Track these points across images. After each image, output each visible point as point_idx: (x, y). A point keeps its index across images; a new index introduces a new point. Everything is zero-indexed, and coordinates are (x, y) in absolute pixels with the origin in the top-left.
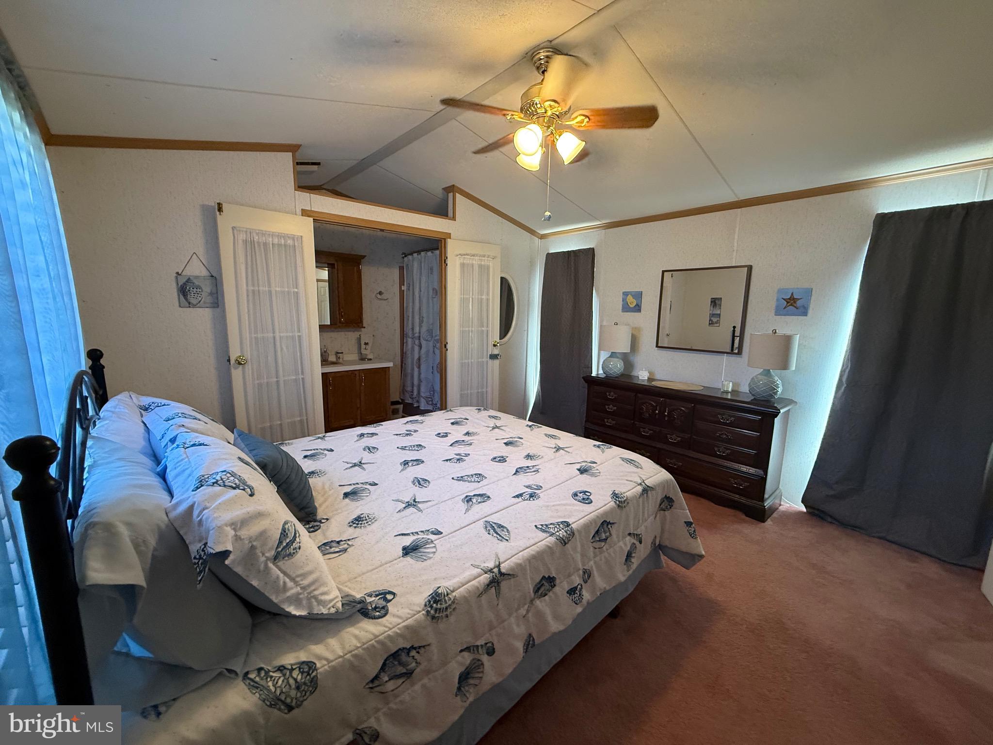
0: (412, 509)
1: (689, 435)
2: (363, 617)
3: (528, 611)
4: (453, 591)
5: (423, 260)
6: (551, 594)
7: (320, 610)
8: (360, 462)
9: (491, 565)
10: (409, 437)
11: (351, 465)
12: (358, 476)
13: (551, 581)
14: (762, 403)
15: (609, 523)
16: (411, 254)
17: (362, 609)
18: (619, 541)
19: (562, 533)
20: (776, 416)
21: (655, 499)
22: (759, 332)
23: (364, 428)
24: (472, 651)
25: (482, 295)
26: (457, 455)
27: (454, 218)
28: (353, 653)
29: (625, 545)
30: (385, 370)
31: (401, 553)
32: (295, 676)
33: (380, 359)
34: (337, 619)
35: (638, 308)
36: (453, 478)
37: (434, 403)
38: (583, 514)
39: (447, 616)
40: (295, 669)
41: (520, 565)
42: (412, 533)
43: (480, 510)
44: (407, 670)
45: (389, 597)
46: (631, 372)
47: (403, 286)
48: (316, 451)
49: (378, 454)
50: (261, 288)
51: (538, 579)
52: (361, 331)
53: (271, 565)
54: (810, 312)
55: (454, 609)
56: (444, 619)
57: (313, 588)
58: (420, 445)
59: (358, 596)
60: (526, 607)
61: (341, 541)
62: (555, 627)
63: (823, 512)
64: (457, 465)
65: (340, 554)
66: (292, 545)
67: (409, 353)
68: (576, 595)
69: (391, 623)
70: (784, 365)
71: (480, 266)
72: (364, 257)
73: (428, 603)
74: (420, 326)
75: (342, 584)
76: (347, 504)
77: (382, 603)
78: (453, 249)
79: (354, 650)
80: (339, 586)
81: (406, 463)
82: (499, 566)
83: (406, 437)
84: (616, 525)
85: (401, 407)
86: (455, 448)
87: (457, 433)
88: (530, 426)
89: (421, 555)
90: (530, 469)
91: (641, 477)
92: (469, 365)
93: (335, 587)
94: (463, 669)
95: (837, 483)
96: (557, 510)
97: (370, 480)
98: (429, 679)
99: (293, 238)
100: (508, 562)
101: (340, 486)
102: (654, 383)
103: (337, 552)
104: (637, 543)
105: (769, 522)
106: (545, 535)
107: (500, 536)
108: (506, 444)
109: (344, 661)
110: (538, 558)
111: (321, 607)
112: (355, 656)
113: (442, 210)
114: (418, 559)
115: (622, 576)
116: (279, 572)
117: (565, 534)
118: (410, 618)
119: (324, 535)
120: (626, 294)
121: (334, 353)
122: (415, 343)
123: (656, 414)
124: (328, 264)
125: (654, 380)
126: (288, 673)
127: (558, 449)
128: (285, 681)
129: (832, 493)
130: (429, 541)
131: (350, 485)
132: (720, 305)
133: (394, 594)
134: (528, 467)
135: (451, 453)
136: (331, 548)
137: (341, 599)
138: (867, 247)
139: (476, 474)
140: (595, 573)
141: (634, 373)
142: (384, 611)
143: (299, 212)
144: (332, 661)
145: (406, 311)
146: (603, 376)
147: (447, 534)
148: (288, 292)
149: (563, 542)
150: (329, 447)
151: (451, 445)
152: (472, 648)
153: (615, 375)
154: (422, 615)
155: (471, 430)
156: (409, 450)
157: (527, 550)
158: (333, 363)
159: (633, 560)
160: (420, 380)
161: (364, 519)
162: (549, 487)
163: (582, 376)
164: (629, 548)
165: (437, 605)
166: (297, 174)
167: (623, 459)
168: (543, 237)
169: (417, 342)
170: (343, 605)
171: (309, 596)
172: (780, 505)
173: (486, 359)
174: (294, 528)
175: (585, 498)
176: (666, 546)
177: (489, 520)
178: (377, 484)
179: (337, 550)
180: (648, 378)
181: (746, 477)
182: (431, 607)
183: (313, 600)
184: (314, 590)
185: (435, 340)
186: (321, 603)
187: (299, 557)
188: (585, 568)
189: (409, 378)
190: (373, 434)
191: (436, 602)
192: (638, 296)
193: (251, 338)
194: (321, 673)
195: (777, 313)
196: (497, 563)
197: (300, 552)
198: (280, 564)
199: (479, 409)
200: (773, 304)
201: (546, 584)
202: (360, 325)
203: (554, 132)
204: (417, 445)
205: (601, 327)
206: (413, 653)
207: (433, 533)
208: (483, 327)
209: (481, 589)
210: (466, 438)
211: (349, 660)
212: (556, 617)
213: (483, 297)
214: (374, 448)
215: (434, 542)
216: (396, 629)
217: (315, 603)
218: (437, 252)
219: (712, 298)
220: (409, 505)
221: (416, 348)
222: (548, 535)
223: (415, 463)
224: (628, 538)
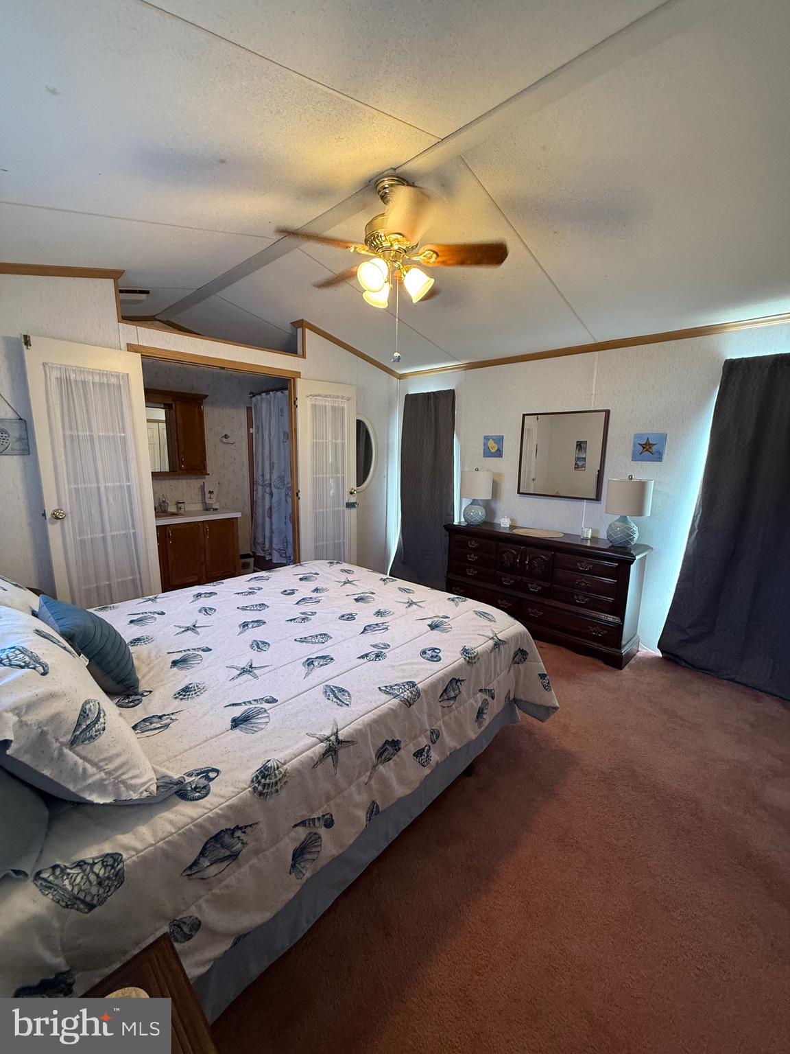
0: (247, 676)
1: (549, 584)
2: (180, 800)
3: (370, 778)
4: (284, 764)
5: (272, 399)
6: (395, 758)
7: (130, 795)
8: (194, 626)
9: (327, 732)
10: (251, 596)
11: (183, 629)
12: (191, 641)
13: (395, 744)
14: (620, 550)
15: (458, 681)
16: (260, 394)
17: (180, 790)
18: (469, 698)
19: (407, 694)
20: (632, 563)
21: (507, 653)
22: (617, 478)
23: (201, 587)
24: (307, 824)
25: (336, 439)
26: (302, 614)
27: (303, 356)
28: (167, 839)
29: (476, 701)
30: (232, 521)
31: (229, 724)
32: (97, 871)
33: (226, 509)
34: (150, 804)
35: (499, 453)
36: (295, 640)
37: (288, 555)
38: (431, 673)
39: (277, 791)
40: (96, 863)
41: (360, 731)
42: (245, 703)
43: (322, 673)
44: (231, 852)
45: (212, 775)
46: (494, 520)
47: (251, 429)
48: (145, 615)
49: (215, 616)
50: (81, 433)
51: (380, 744)
52: (205, 478)
53: (66, 751)
54: (665, 457)
55: (285, 782)
56: (274, 795)
57: (120, 772)
58: (263, 604)
59: (176, 776)
60: (368, 774)
61: (165, 715)
62: (400, 791)
63: (678, 657)
64: (303, 624)
65: (161, 730)
66: (95, 727)
67: (259, 503)
68: (423, 757)
69: (212, 804)
70: (640, 512)
71: (334, 409)
72: (206, 396)
73: (255, 778)
74: (271, 473)
75: (160, 764)
76: (174, 674)
77: (203, 782)
78: (302, 389)
79: (168, 836)
80: (154, 766)
81: (245, 625)
82: (336, 734)
83: (249, 596)
84: (466, 682)
85: (251, 560)
86: (301, 607)
87: (305, 590)
88: (384, 580)
89: (252, 727)
90: (379, 627)
91: (492, 631)
92: (323, 514)
93: (151, 767)
94: (297, 845)
95: (690, 627)
96: (403, 670)
97: (203, 646)
98: (259, 859)
99: (118, 376)
100: (347, 728)
101: (169, 653)
102: (516, 531)
103: (159, 728)
104: (489, 699)
105: (626, 669)
106: (389, 697)
107: (340, 700)
108: (357, 600)
109: (155, 849)
110: (380, 722)
111: (131, 793)
112: (169, 843)
113: (290, 347)
114: (247, 731)
115: (472, 735)
116: (78, 758)
117: (410, 694)
118: (233, 797)
119: (145, 709)
120: (487, 438)
121: (174, 503)
122: (265, 491)
123: (517, 563)
124: (165, 404)
125: (515, 527)
126: (89, 868)
127: (411, 603)
128: (85, 877)
129: (686, 637)
130: (262, 710)
131: (181, 651)
132: (585, 449)
133: (217, 771)
134: (377, 624)
135: (296, 612)
136: (151, 724)
137: (156, 781)
138: (717, 393)
139: (320, 635)
140: (444, 733)
141: (496, 521)
142: (204, 791)
143: (123, 346)
144: (142, 851)
145: (256, 458)
146: (464, 524)
147: (282, 701)
148: (114, 437)
149: (408, 703)
150: (159, 610)
151: (297, 603)
152: (307, 822)
153: (476, 523)
154: (248, 793)
155: (320, 586)
156: (251, 610)
157: (368, 714)
158: (173, 514)
159: (485, 716)
160: (272, 531)
161: (193, 689)
162: (396, 645)
163: (444, 524)
164: (480, 704)
165: (266, 779)
166: (120, 304)
167: (476, 613)
168: (401, 377)
169: (268, 490)
170: (158, 787)
171: (116, 781)
172: (638, 651)
173: (342, 508)
174: (97, 707)
175: (433, 655)
176: (521, 700)
177: (331, 684)
178: (211, 650)
179: (159, 725)
180: (510, 526)
181: (605, 626)
182: (259, 782)
183: (121, 785)
184: (122, 774)
185: (288, 488)
186: (130, 787)
187: (102, 740)
188: (433, 728)
189: (260, 528)
190: (211, 594)
191: (264, 777)
192: (499, 440)
193: (70, 490)
194: (128, 866)
195: (634, 458)
196: (335, 730)
197: (105, 734)
198: (79, 749)
199: (331, 563)
200: (630, 449)
201: (389, 748)
202: (203, 471)
203: (401, 267)
204: (260, 605)
205: (462, 472)
206: (238, 833)
207: (268, 702)
208: (338, 473)
209: (316, 759)
210: (315, 595)
211: (162, 849)
212: (402, 781)
213: (337, 441)
214: (211, 609)
215: (268, 711)
216: (217, 810)
217: (123, 788)
218: (287, 392)
219: (577, 442)
220: (244, 671)
221: (267, 497)
222: (392, 697)
223: (255, 624)
224: (479, 694)
